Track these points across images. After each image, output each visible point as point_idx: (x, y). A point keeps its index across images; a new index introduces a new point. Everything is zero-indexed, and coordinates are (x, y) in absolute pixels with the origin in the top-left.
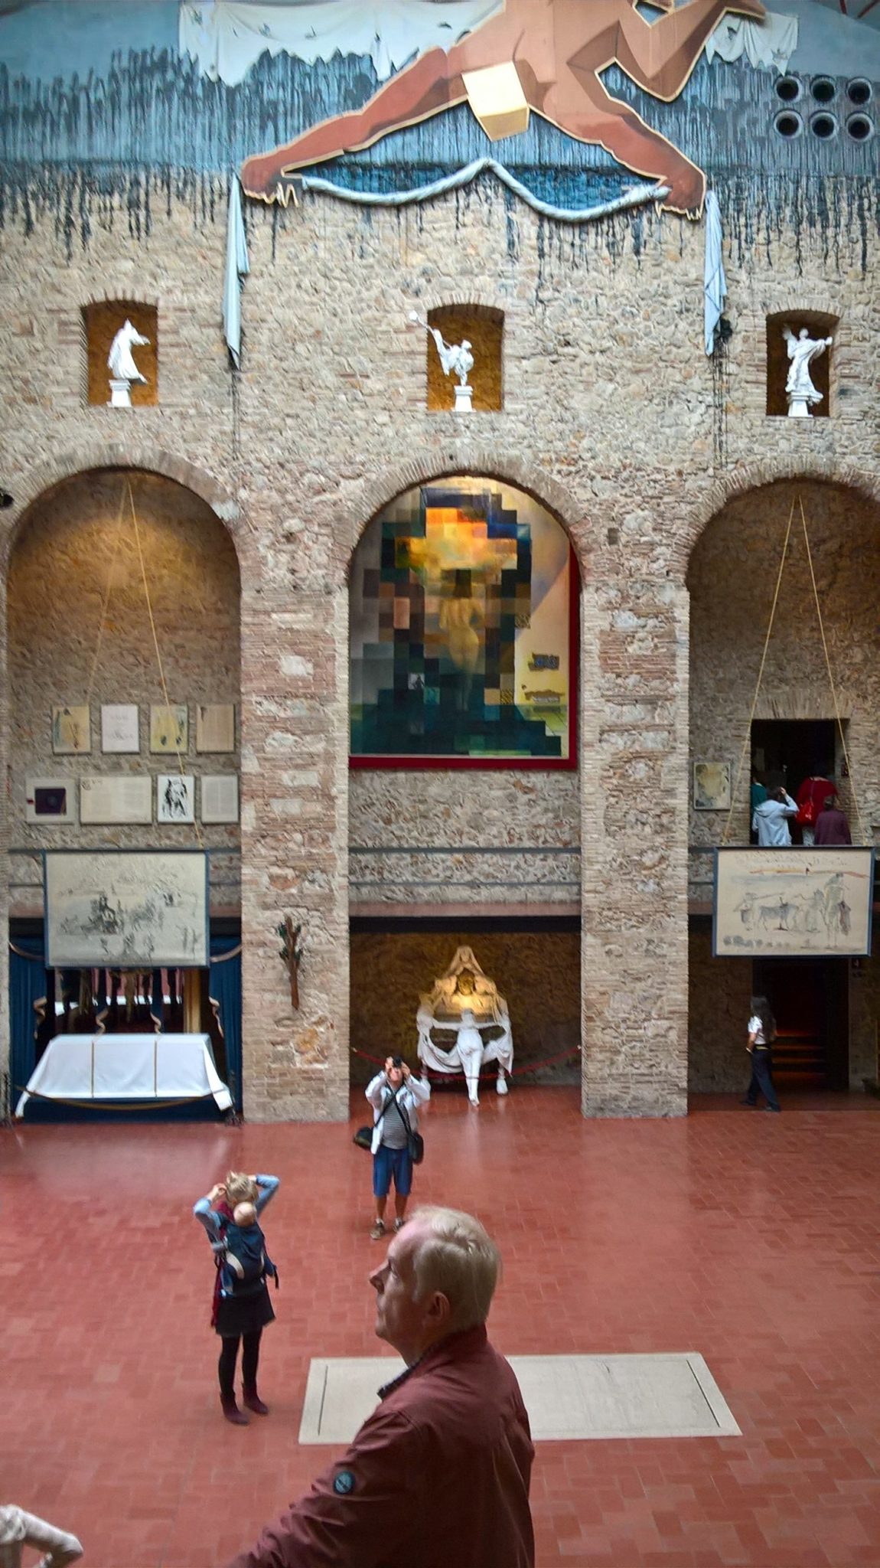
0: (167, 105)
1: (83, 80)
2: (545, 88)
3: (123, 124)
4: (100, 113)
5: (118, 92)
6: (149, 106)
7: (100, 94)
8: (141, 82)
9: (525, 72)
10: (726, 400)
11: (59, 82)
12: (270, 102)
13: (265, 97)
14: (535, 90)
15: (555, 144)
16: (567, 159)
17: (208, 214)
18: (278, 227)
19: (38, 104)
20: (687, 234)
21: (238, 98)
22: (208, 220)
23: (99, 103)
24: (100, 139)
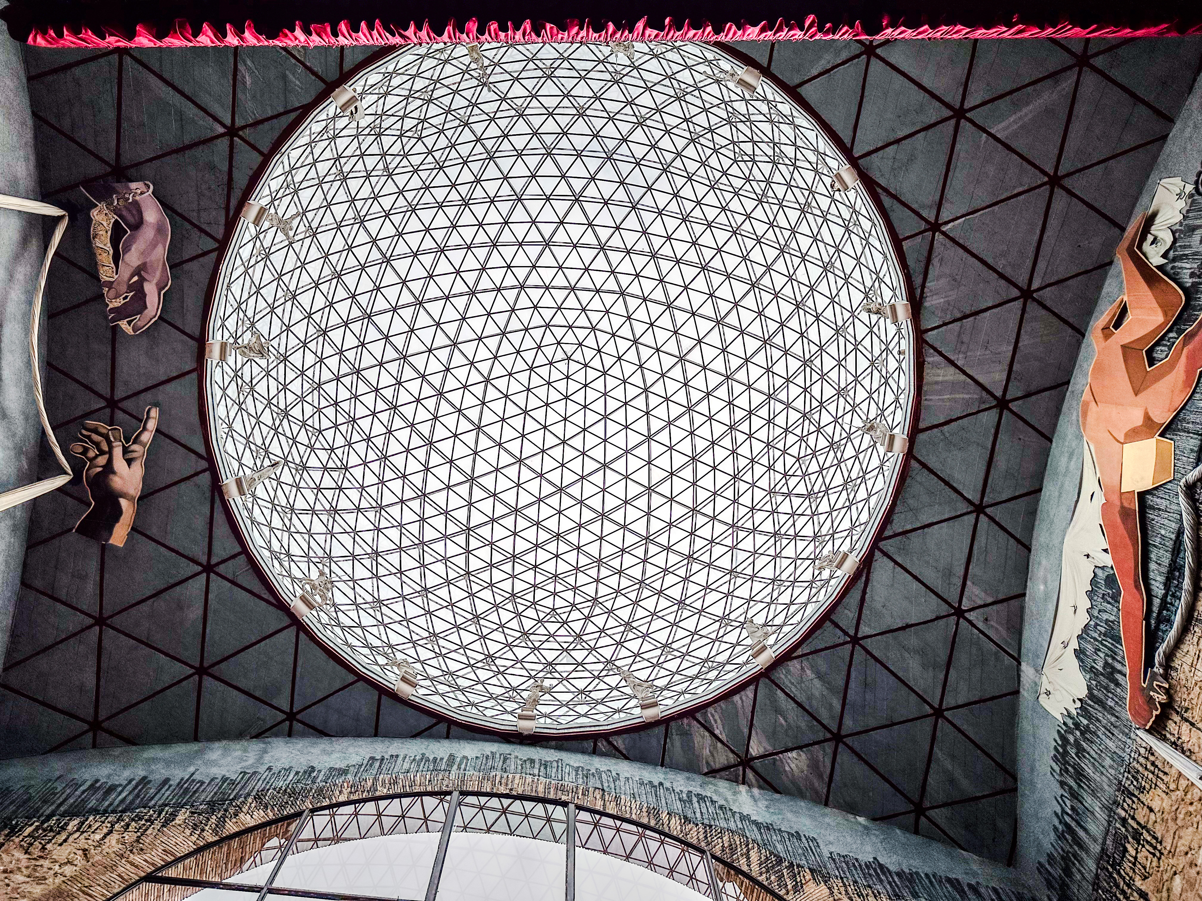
0: (1087, 756)
1: (1059, 810)
2: (1147, 418)
3: (1089, 800)
4: (1078, 814)
5: (1071, 788)
6: (1083, 769)
7: (1068, 803)
8: (1070, 765)
9: (1134, 435)
11: (1055, 829)
12: (1104, 668)
13: (1101, 669)
17: (1161, 775)
18: (1185, 715)
19: (1063, 858)
21: (1095, 692)
22: (1164, 777)
23: (1073, 808)
24: (1092, 827)
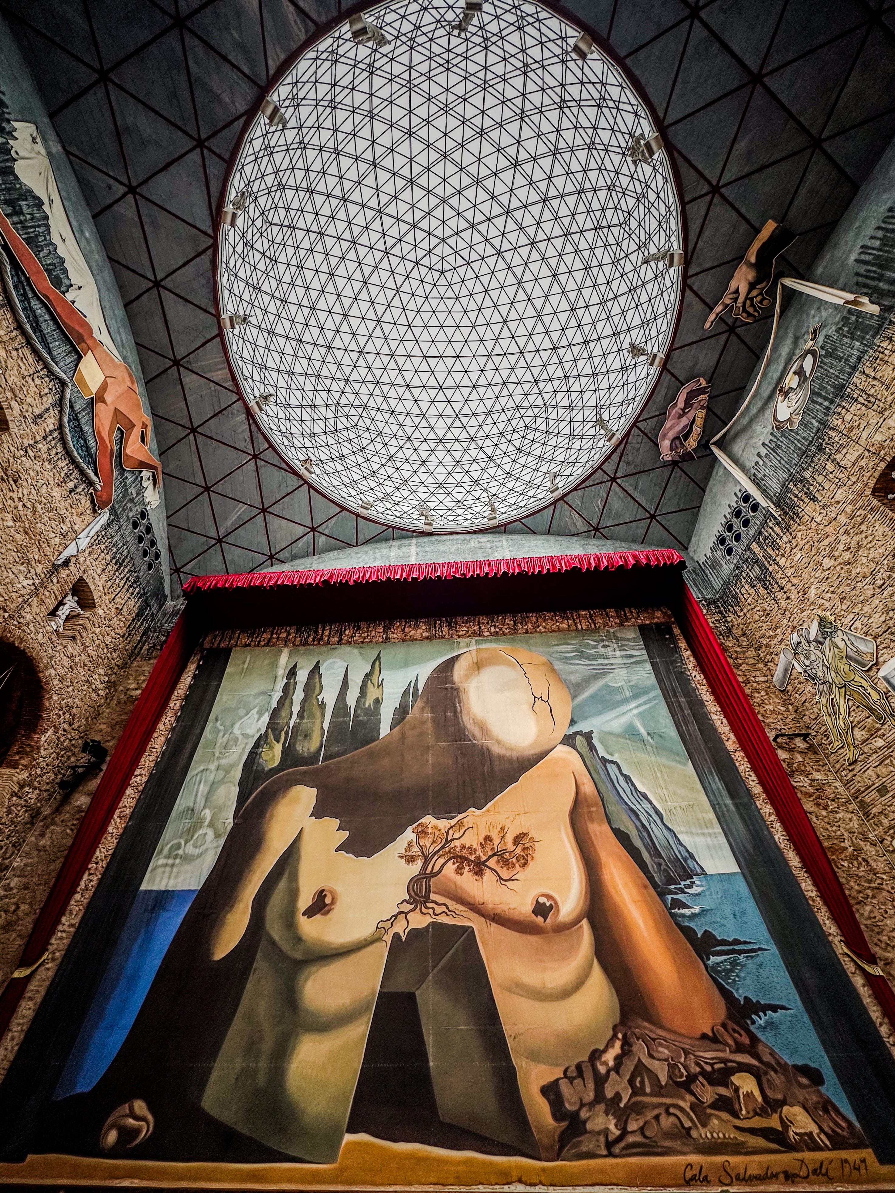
2: (104, 402)
9: (104, 387)
10: (41, 590)
12: (21, 206)
13: (21, 203)
14: (100, 397)
15: (86, 418)
16: (86, 428)
20: (88, 512)
